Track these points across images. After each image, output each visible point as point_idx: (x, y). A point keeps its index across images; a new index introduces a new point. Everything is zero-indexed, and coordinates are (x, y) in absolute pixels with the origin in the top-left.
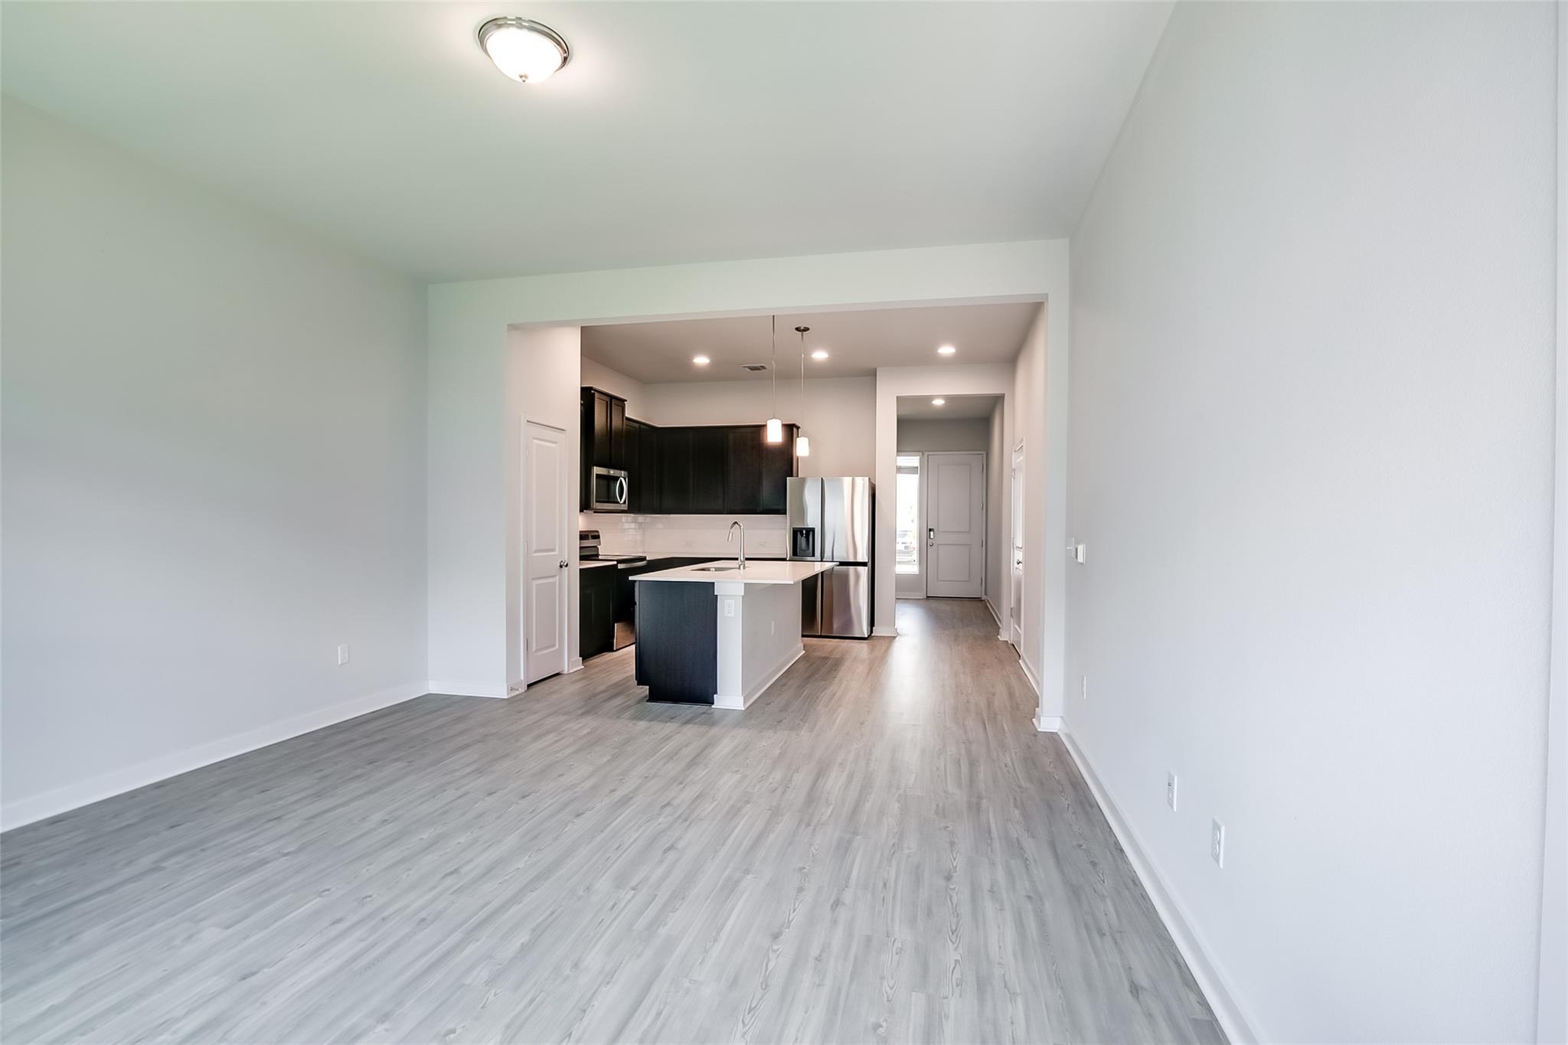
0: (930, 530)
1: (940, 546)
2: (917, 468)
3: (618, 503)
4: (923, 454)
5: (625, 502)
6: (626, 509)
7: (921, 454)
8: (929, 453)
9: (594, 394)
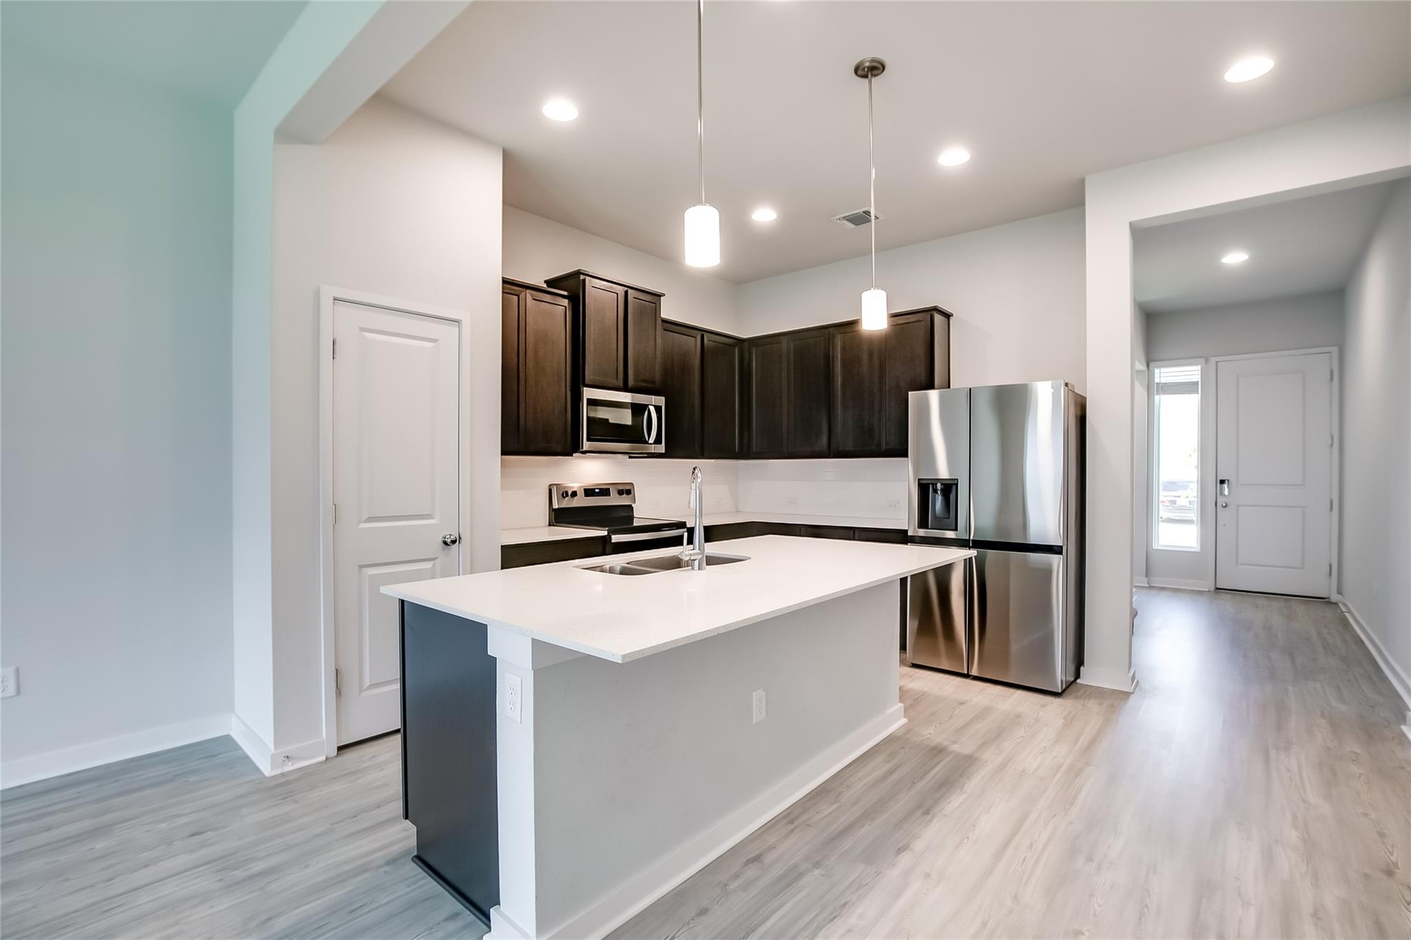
0: (1222, 482)
1: (1240, 508)
2: (1197, 383)
3: (647, 443)
4: (1207, 361)
5: (658, 441)
6: (663, 451)
7: (1203, 360)
8: (1217, 359)
9: (584, 281)
